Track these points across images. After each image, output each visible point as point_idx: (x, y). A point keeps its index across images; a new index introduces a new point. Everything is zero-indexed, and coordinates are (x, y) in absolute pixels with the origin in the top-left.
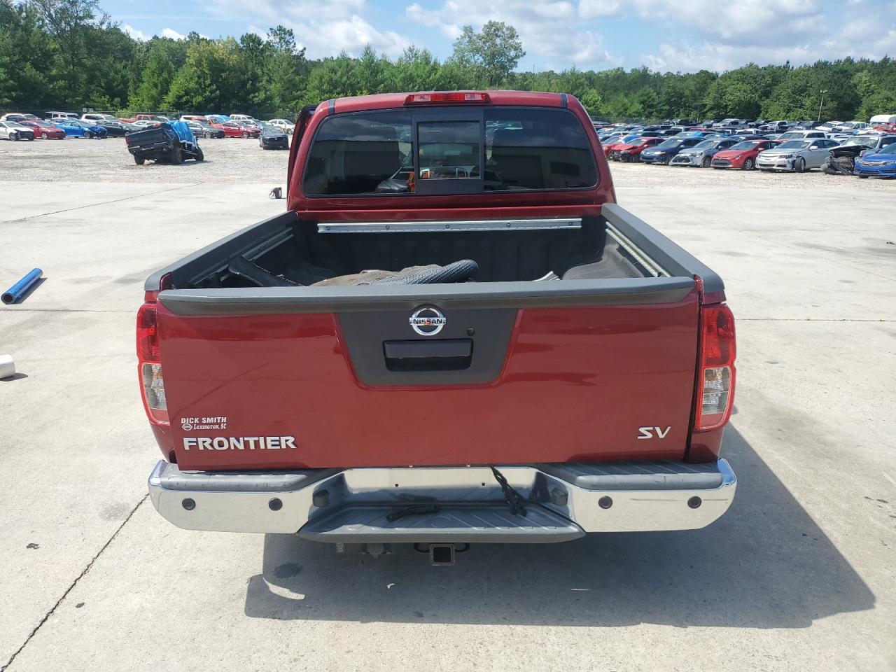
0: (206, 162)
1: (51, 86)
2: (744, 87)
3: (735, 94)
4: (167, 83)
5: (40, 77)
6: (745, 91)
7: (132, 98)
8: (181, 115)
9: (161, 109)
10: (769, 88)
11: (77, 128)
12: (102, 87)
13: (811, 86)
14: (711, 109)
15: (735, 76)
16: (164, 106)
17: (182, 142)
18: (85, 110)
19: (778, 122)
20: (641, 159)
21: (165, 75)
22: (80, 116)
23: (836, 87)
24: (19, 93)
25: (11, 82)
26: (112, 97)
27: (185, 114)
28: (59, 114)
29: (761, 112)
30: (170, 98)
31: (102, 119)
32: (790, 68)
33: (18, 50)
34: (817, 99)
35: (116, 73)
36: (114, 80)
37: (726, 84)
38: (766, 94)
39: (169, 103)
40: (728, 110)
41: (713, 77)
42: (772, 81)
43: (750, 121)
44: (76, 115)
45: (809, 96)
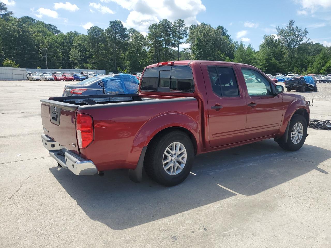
0: (318, 92)
1: (280, 65)
4: (325, 62)
5: (277, 62)
7: (309, 68)
8: (328, 74)
9: (320, 72)
11: (282, 79)
12: (299, 65)
16: (321, 71)
17: (307, 84)
18: (289, 73)
21: (325, 59)
22: (287, 75)
24: (268, 68)
25: (266, 64)
26: (302, 68)
27: (330, 74)
28: (279, 74)
30: (325, 68)
31: (294, 76)
33: (272, 54)
35: (306, 59)
36: (305, 62)
39: (324, 70)
44: (285, 74)
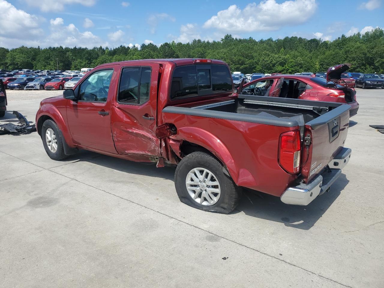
2: (23, 56)
3: (20, 59)
6: (24, 57)
10: (34, 57)
13: (51, 57)
14: (10, 65)
15: (17, 51)
19: (46, 71)
20: (8, 87)
23: (61, 58)
29: (33, 67)
32: (41, 49)
34: (55, 62)
37: (15, 54)
38: (34, 59)
40: (19, 65)
41: (7, 51)
42: (35, 54)
43: (34, 70)
45: (52, 61)
